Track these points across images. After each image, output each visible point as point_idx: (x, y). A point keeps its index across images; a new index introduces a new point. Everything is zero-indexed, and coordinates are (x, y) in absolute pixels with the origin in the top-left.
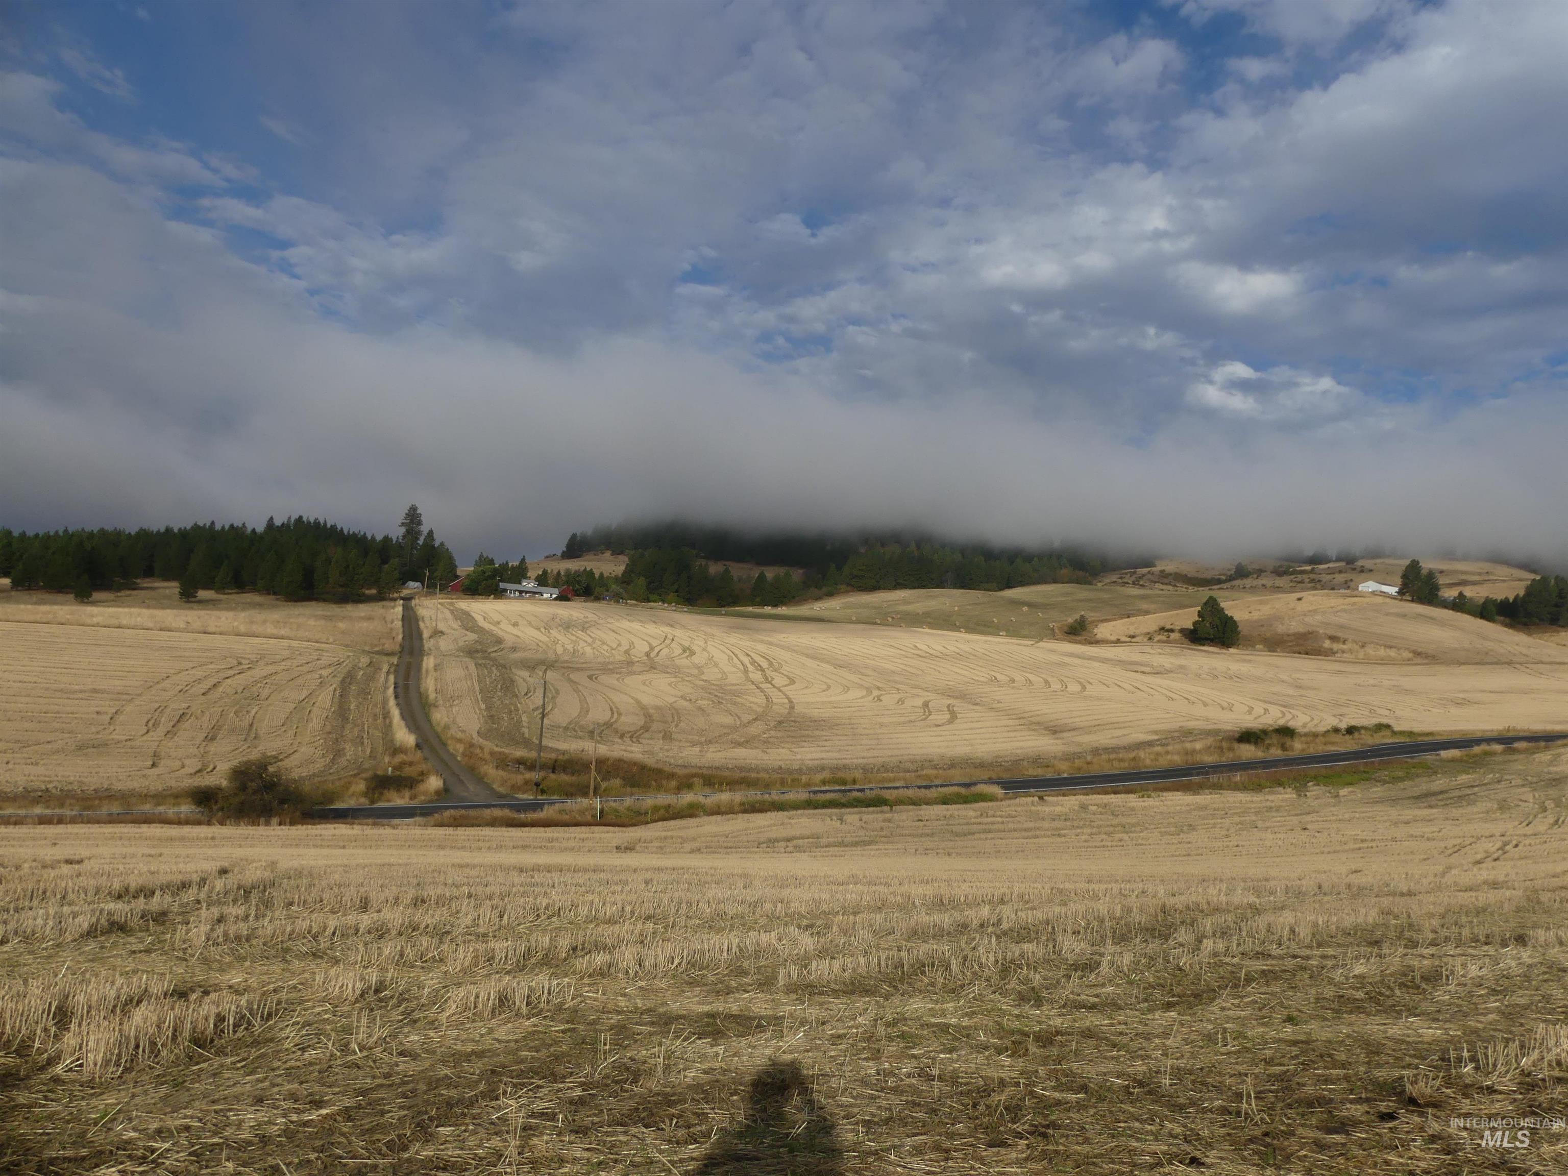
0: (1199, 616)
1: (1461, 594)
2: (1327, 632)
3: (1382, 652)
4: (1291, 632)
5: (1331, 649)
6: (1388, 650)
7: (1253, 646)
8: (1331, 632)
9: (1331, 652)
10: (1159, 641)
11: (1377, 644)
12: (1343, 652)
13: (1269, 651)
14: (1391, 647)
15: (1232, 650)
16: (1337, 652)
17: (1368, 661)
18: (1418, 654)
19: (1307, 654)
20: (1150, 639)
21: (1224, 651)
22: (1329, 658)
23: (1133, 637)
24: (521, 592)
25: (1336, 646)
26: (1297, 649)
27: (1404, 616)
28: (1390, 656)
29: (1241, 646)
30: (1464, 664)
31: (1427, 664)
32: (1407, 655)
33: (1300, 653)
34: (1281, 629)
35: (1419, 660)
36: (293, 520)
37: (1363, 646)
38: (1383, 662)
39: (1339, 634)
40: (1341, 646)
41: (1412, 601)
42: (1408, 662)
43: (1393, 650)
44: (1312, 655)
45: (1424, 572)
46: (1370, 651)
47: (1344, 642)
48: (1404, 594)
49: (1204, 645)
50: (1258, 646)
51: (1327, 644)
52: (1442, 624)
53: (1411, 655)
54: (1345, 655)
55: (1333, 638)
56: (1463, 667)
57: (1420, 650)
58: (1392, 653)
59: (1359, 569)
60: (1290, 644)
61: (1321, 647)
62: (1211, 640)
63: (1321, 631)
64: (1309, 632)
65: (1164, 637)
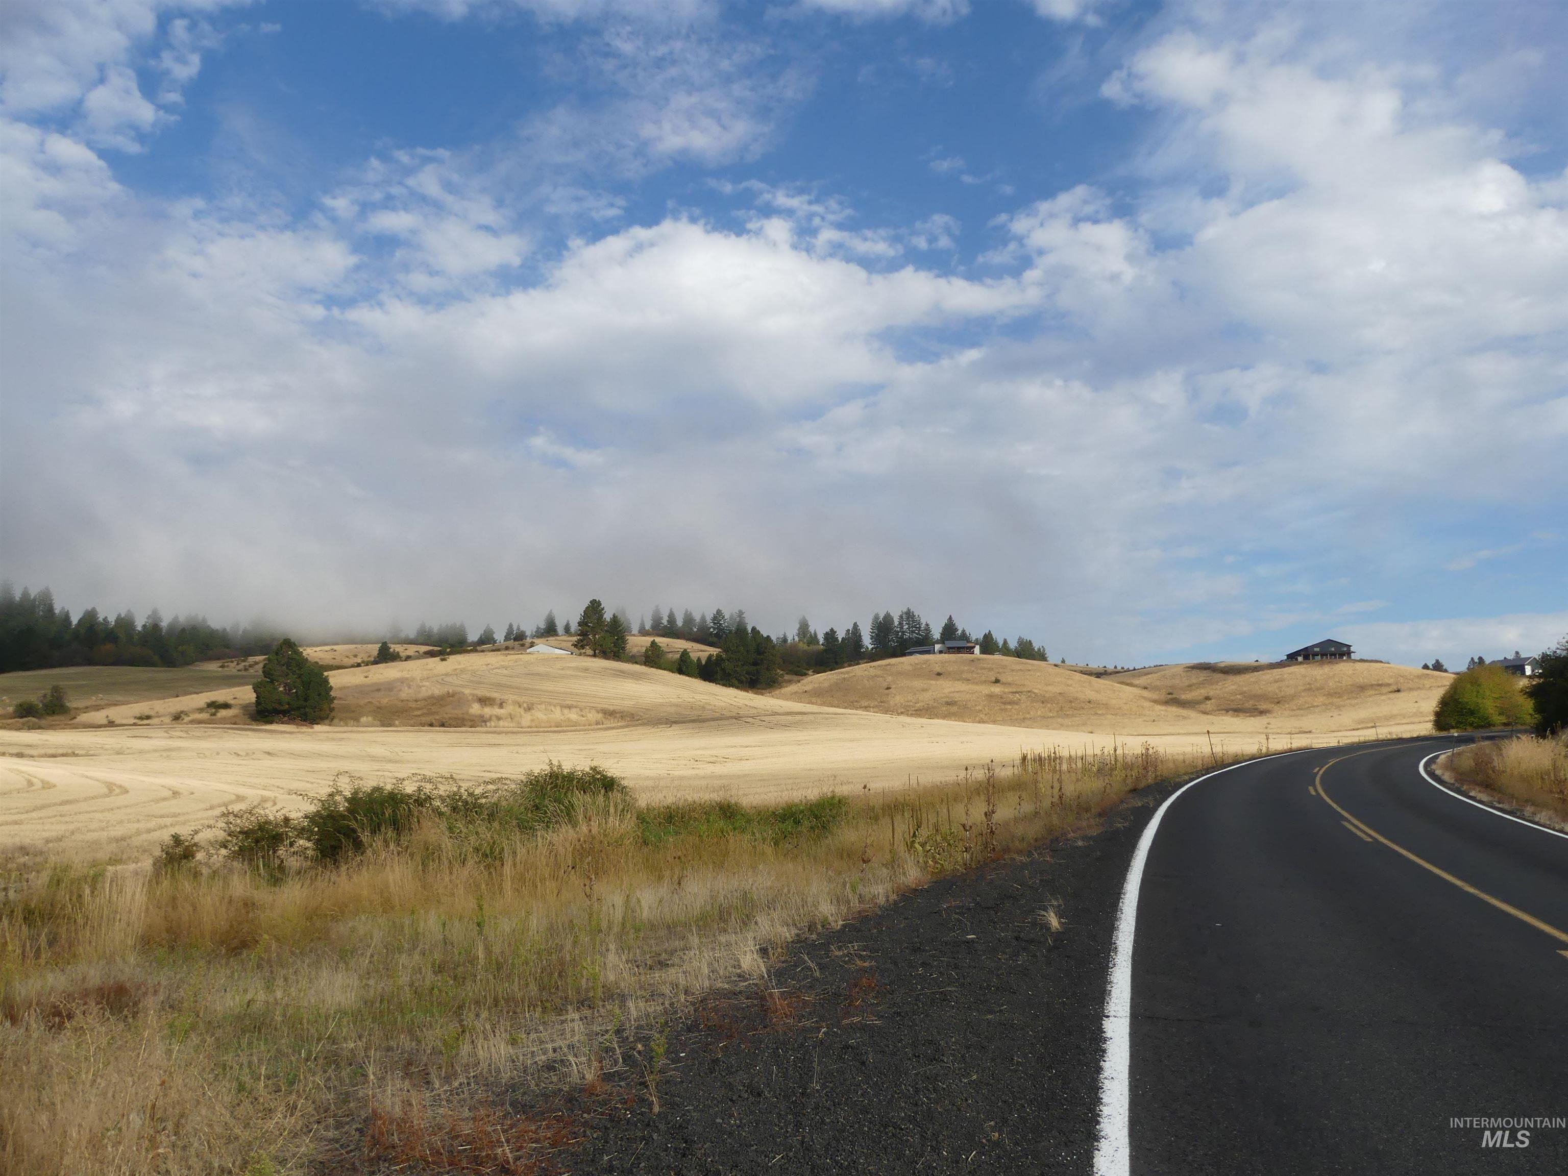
0: (266, 673)
1: (653, 643)
2: (476, 692)
3: (557, 714)
4: (422, 695)
5: (482, 716)
6: (566, 711)
7: (356, 720)
8: (482, 693)
9: (481, 720)
10: (192, 722)
11: (550, 704)
12: (499, 718)
13: (383, 725)
14: (569, 707)
15: (317, 728)
16: (490, 719)
17: (537, 729)
18: (609, 714)
19: (443, 725)
20: (178, 719)
21: (304, 729)
22: (478, 729)
23: (148, 717)
25: (488, 711)
26: (429, 719)
27: (586, 670)
28: (569, 720)
29: (336, 721)
30: (675, 722)
31: (622, 727)
32: (593, 716)
33: (431, 725)
35: (611, 723)
37: (529, 709)
38: (559, 728)
39: (494, 695)
40: (497, 711)
41: (595, 656)
42: (596, 726)
43: (574, 710)
44: (450, 726)
45: (608, 617)
46: (540, 715)
47: (501, 706)
48: (583, 647)
49: (271, 723)
50: (364, 719)
51: (475, 709)
52: (637, 677)
53: (600, 716)
54: (501, 723)
55: (484, 701)
56: (675, 727)
57: (612, 708)
58: (573, 716)
60: (419, 713)
61: (467, 713)
62: (284, 713)
63: (467, 691)
64: (449, 695)
65: (204, 716)
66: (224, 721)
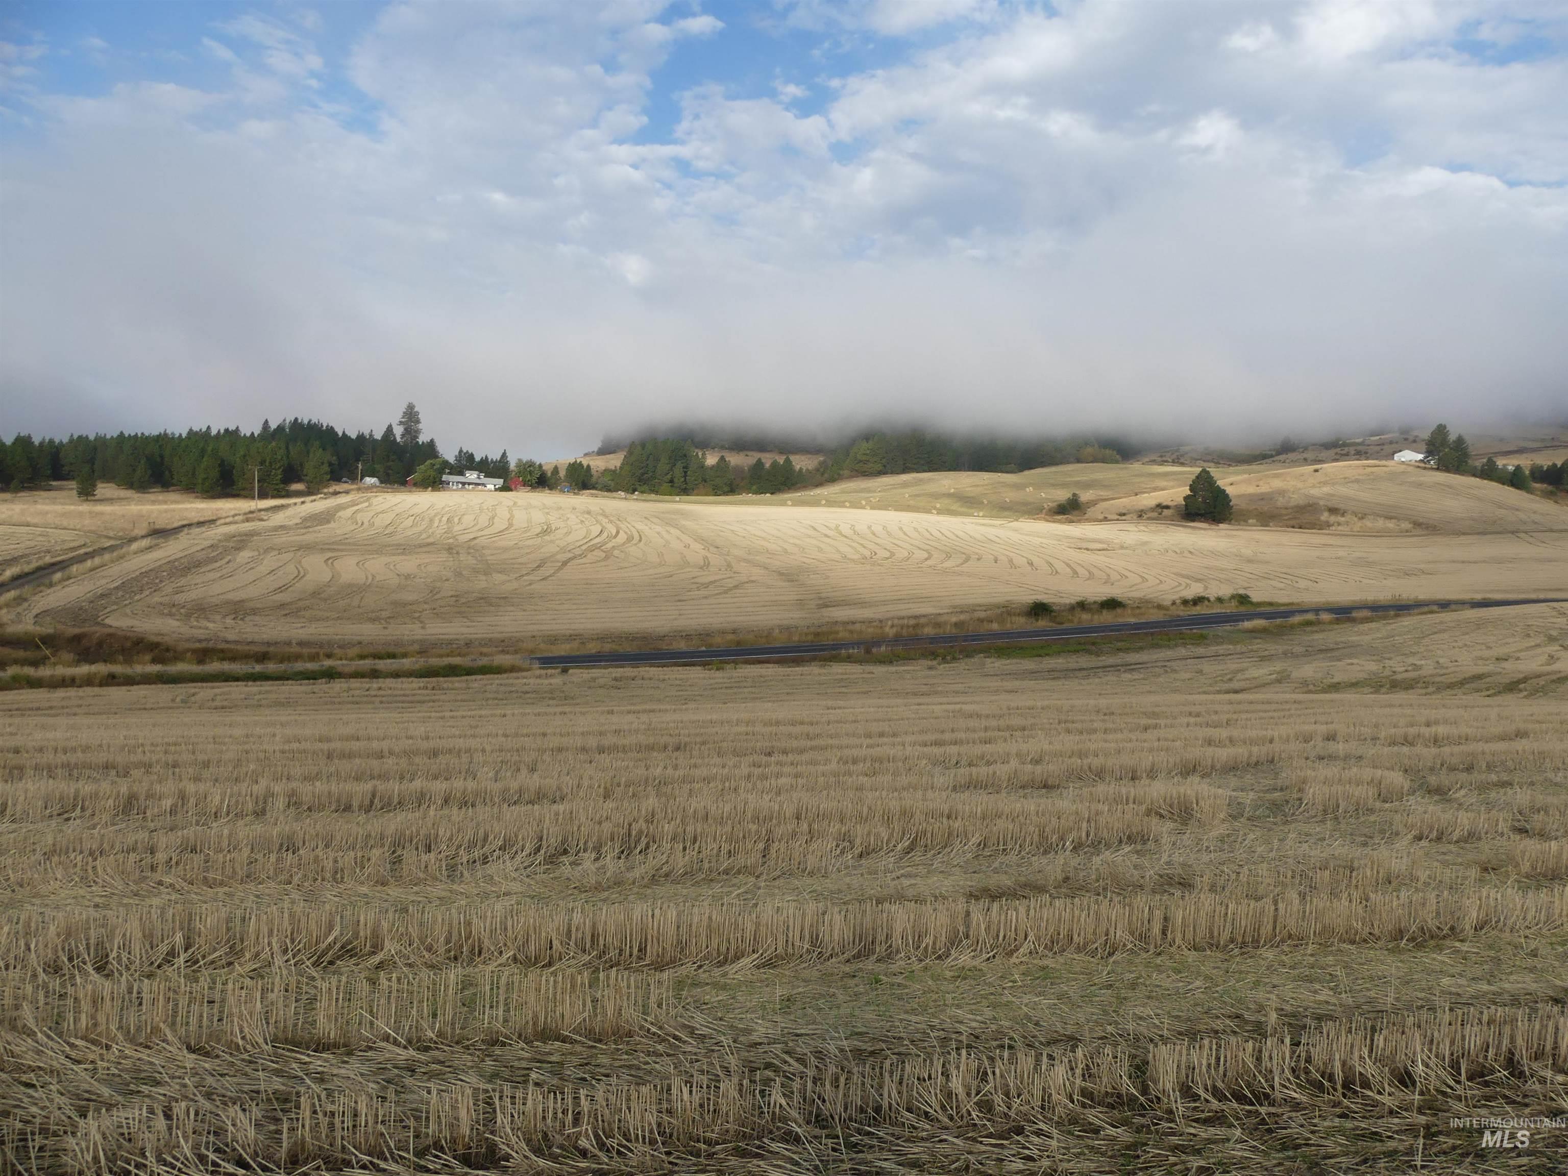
0: (1191, 490)
1: (1491, 459)
2: (1328, 504)
3: (1380, 523)
4: (1292, 504)
5: (1328, 522)
6: (1387, 521)
7: (1246, 521)
8: (1330, 504)
9: (1328, 525)
10: (1149, 519)
11: (1378, 515)
12: (1339, 524)
13: (1262, 526)
14: (1391, 518)
15: (1221, 526)
16: (1332, 525)
17: (1363, 534)
18: (1417, 524)
19: (1301, 528)
20: (1140, 516)
21: (1213, 527)
22: (1323, 531)
23: (1124, 514)
24: (464, 484)
25: (1333, 519)
26: (1292, 523)
28: (1387, 528)
29: (1232, 522)
30: (1464, 534)
31: (1423, 536)
32: (1406, 525)
33: (1293, 527)
34: (1281, 502)
35: (1419, 531)
36: (288, 421)
37: (1362, 518)
38: (1379, 534)
39: (1341, 506)
40: (1339, 519)
41: (1438, 469)
42: (1405, 533)
43: (1393, 521)
44: (1306, 528)
45: (1452, 437)
46: (1368, 523)
47: (1343, 515)
48: (1428, 462)
49: (1193, 521)
50: (1250, 521)
51: (1325, 516)
53: (1410, 526)
54: (1340, 528)
55: (1333, 511)
56: (1462, 537)
57: (1421, 521)
58: (1391, 525)
59: (1411, 438)
60: (1287, 517)
61: (1319, 519)
62: (1202, 515)
63: (1322, 503)
64: (1310, 505)
65: (1155, 514)
66: (1166, 518)
